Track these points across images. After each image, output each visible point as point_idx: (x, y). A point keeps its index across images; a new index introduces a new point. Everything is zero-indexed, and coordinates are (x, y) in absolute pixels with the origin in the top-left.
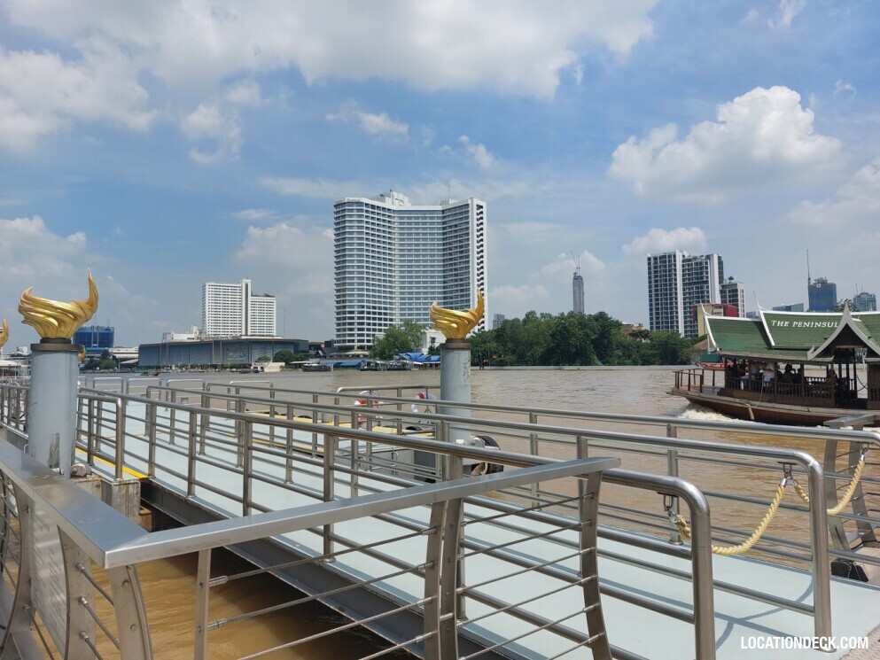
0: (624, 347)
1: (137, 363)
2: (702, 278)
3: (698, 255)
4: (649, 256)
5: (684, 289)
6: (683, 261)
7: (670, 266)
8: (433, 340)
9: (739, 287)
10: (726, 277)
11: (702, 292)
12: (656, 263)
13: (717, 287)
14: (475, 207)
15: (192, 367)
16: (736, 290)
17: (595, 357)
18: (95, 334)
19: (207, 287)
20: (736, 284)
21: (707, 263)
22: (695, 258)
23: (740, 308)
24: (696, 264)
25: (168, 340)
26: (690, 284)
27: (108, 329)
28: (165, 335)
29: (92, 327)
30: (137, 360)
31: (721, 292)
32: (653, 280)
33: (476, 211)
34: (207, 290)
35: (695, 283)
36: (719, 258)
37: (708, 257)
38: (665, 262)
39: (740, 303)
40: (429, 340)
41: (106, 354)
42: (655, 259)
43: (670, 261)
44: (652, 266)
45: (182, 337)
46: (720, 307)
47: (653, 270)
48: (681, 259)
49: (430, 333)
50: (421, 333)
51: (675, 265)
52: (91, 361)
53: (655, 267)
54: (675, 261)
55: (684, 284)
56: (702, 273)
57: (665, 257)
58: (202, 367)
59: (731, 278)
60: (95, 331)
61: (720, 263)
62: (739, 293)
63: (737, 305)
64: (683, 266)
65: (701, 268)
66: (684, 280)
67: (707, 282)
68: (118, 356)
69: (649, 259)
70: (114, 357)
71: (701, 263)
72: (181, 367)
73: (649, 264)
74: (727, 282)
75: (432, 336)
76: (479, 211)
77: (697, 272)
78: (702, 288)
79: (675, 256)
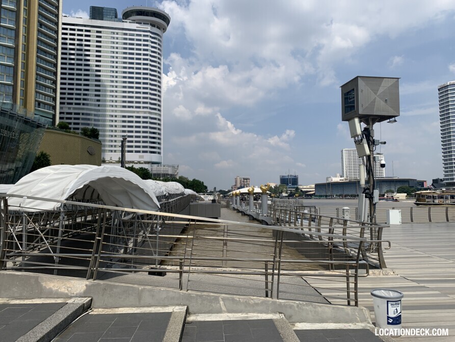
1: (314, 193)
15: (346, 196)
18: (290, 179)
19: (344, 151)
25: (330, 181)
27: (295, 176)
28: (327, 179)
29: (288, 175)
30: (314, 192)
34: (344, 153)
41: (297, 189)
45: (336, 179)
52: (291, 193)
58: (351, 196)
60: (290, 177)
68: (303, 190)
70: (301, 190)
72: (340, 196)
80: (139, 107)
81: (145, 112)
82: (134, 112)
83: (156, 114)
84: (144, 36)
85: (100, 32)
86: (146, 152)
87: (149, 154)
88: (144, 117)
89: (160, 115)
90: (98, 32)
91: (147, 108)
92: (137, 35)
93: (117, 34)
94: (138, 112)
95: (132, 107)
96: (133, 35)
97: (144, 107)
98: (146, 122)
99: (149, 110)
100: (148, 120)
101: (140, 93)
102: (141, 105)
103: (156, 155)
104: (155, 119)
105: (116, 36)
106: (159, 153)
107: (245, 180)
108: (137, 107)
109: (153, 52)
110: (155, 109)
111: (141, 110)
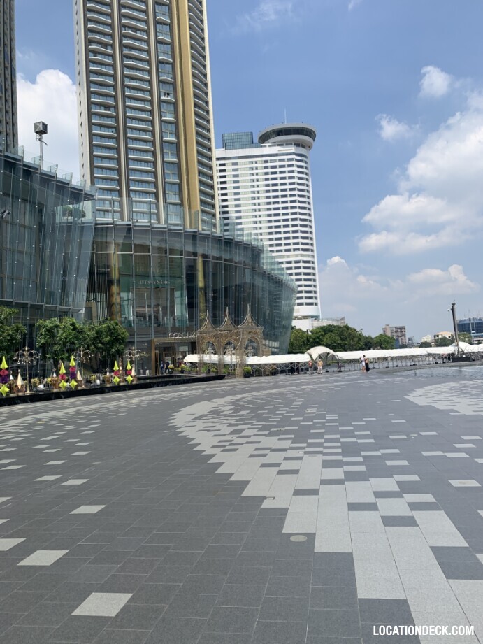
80: (289, 250)
81: (297, 256)
82: (283, 257)
83: (309, 256)
84: (289, 160)
85: (236, 164)
86: (302, 304)
87: (305, 306)
88: (296, 262)
89: (313, 256)
90: (234, 164)
91: (298, 249)
92: (280, 160)
93: (256, 162)
94: (288, 256)
95: (281, 251)
96: (275, 161)
97: (295, 250)
98: (299, 268)
99: (301, 252)
100: (301, 264)
101: (288, 232)
102: (292, 247)
103: (314, 306)
104: (308, 262)
105: (255, 165)
106: (316, 304)
107: (399, 331)
108: (286, 250)
109: (300, 178)
110: (307, 250)
111: (292, 253)
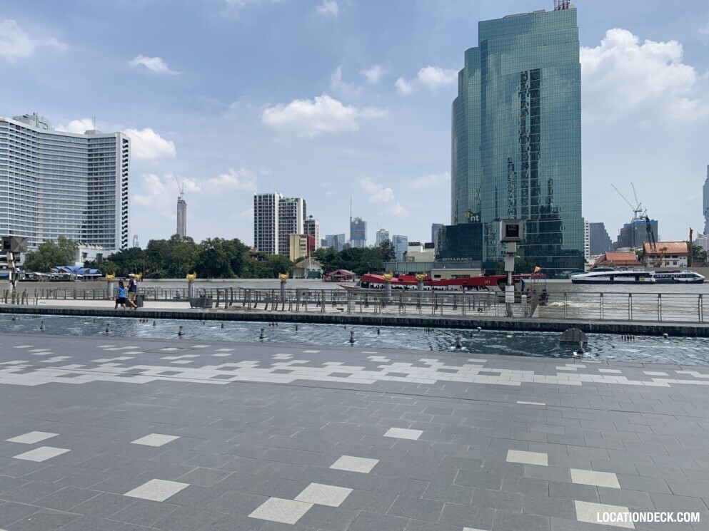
0: (249, 265)
2: (292, 215)
3: (290, 197)
4: (255, 194)
5: (279, 222)
6: (280, 201)
7: (270, 204)
8: (85, 255)
9: (316, 223)
10: (308, 215)
11: (292, 225)
12: (260, 200)
13: (301, 222)
14: (122, 141)
16: (314, 225)
17: (232, 272)
20: (314, 221)
21: (296, 204)
22: (288, 200)
23: (316, 238)
24: (289, 204)
26: (283, 218)
31: (305, 226)
32: (258, 213)
33: (122, 144)
35: (287, 218)
36: (304, 201)
37: (297, 200)
38: (267, 200)
39: (316, 234)
40: (81, 255)
42: (260, 197)
43: (270, 200)
44: (258, 202)
46: (304, 237)
47: (258, 206)
48: (278, 199)
49: (82, 249)
50: (74, 249)
51: (274, 204)
53: (260, 204)
54: (274, 200)
55: (280, 218)
56: (292, 211)
57: (267, 197)
59: (311, 217)
61: (304, 205)
62: (316, 228)
63: (314, 236)
64: (279, 204)
65: (292, 208)
66: (279, 215)
67: (295, 218)
69: (255, 197)
71: (292, 204)
73: (255, 201)
74: (308, 219)
75: (85, 251)
76: (125, 145)
77: (289, 209)
78: (292, 222)
79: (274, 197)
